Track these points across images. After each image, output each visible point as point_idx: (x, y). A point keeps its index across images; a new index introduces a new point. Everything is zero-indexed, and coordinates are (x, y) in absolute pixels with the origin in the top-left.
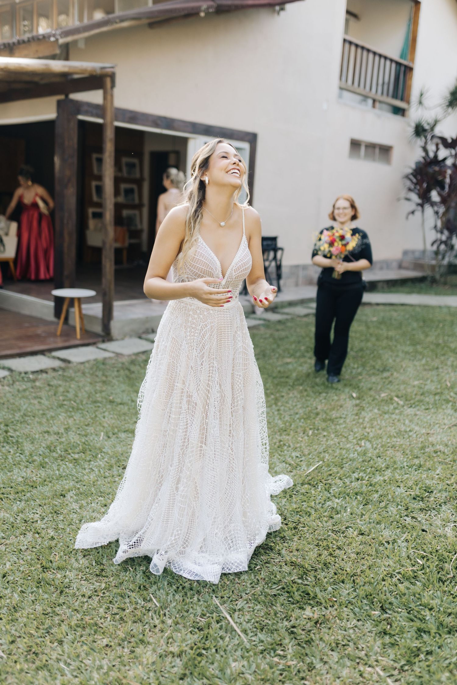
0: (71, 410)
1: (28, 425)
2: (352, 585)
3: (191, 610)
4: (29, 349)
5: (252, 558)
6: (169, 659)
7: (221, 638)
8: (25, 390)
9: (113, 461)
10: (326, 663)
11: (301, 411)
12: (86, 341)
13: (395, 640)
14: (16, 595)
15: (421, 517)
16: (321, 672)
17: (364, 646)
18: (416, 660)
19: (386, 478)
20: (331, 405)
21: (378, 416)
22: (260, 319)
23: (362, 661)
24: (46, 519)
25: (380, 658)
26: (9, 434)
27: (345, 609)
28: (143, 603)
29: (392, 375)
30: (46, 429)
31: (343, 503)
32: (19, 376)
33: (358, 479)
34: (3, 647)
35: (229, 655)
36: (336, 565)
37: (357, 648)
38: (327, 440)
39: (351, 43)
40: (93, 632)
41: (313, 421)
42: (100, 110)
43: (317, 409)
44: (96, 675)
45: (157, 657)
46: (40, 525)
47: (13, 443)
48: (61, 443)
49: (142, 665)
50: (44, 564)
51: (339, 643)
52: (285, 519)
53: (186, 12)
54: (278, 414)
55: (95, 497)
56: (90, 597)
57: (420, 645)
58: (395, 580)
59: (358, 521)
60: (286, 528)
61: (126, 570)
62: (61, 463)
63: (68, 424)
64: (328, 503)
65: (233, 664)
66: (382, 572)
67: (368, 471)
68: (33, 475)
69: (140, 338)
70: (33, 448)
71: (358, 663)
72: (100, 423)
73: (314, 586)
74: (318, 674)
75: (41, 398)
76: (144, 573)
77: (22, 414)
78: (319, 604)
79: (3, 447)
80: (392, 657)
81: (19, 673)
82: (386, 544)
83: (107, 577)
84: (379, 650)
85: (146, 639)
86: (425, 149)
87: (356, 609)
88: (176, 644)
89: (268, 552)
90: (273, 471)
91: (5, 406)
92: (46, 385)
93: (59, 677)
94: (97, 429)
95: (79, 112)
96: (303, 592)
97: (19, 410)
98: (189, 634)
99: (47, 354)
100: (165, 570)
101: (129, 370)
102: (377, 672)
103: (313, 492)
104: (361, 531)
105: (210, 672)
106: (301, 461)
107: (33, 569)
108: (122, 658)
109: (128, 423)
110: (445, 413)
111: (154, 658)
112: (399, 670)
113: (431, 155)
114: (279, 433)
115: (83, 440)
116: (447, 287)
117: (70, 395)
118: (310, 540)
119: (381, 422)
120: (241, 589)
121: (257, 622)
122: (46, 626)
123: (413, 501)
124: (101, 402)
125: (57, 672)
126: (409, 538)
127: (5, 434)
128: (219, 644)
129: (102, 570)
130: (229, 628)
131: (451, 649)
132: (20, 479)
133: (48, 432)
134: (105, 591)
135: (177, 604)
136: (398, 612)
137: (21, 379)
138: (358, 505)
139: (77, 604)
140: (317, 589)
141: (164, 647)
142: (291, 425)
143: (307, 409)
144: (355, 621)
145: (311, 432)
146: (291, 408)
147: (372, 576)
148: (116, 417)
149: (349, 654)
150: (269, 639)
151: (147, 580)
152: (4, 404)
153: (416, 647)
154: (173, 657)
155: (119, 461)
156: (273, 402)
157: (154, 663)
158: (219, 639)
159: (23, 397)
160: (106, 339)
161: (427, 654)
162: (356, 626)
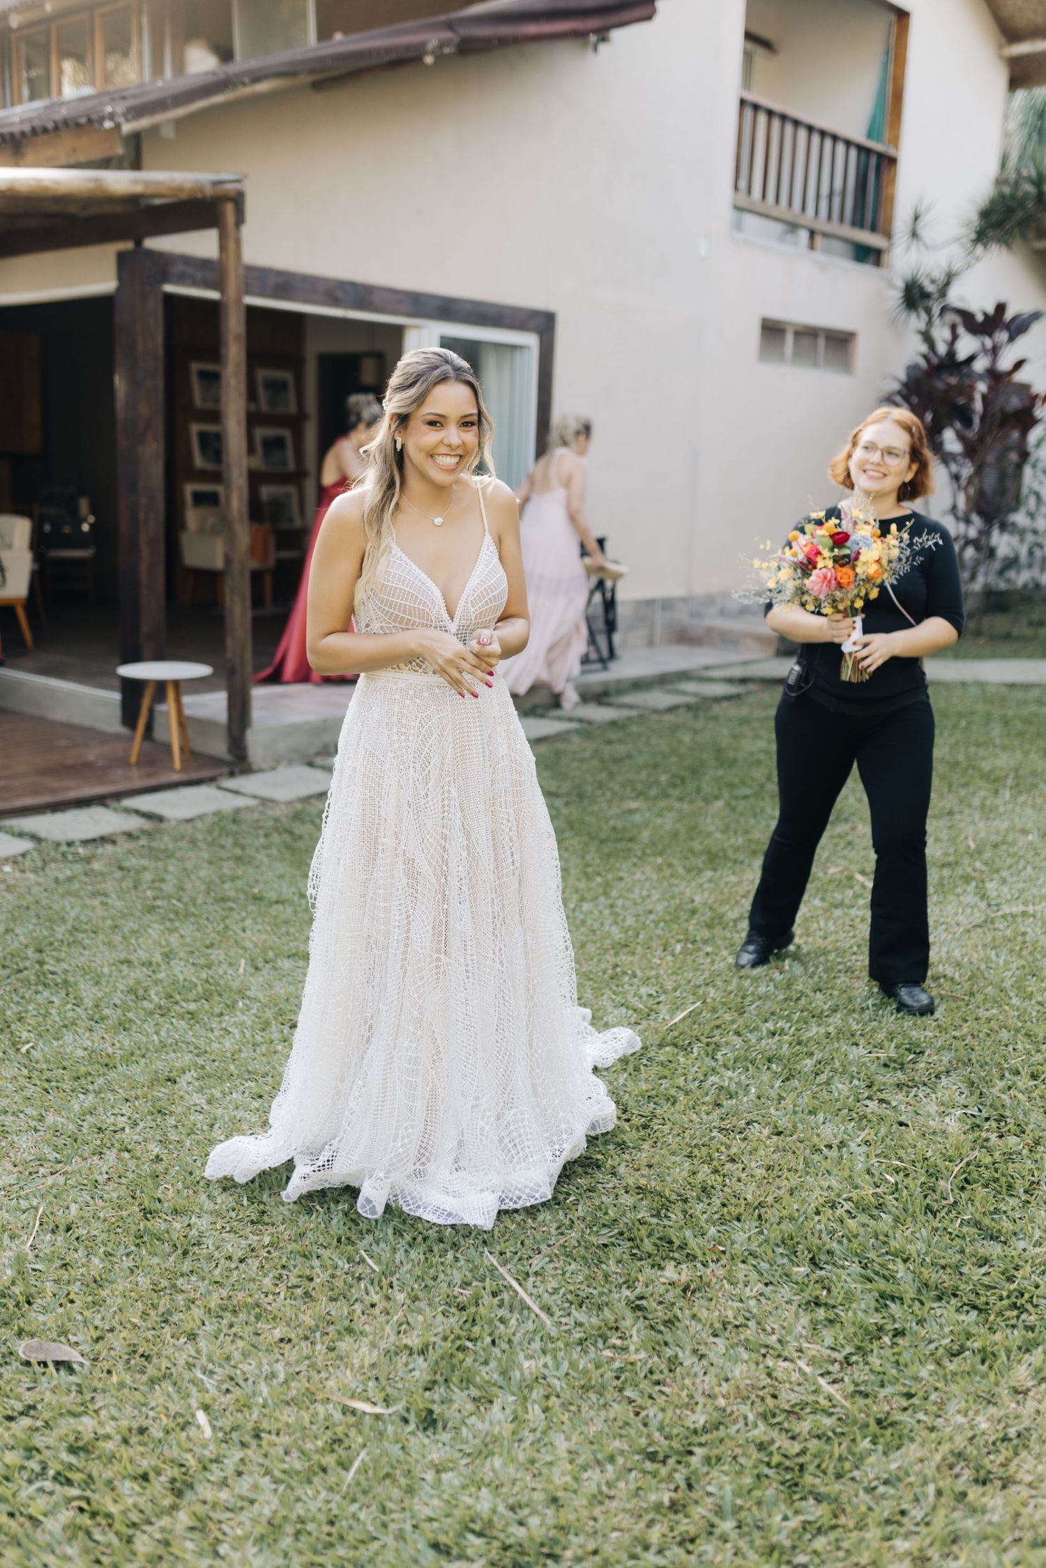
0: (172, 916)
1: (84, 948)
2: (757, 1224)
3: (442, 1276)
4: (72, 795)
5: (558, 1183)
6: (404, 1357)
7: (502, 1320)
8: (70, 879)
9: (269, 1014)
10: (702, 1357)
11: (659, 907)
12: (195, 775)
13: (837, 1314)
14: (96, 1261)
15: (897, 1098)
16: (693, 1370)
17: (775, 1326)
18: (875, 1345)
19: (831, 1029)
20: (722, 893)
21: (821, 912)
22: (570, 719)
23: (771, 1351)
24: (142, 1124)
25: (805, 1345)
26: (46, 967)
27: (742, 1266)
28: (347, 1266)
29: (853, 829)
30: (123, 956)
31: (743, 1077)
32: (56, 850)
33: (774, 1034)
34: (80, 1348)
35: (518, 1349)
36: (726, 1189)
37: (764, 1330)
38: (713, 962)
39: (756, 107)
40: (252, 1319)
41: (685, 925)
42: (211, 272)
43: (693, 901)
44: (264, 1389)
45: (379, 1354)
46: (129, 1135)
47: (57, 985)
48: (156, 982)
49: (352, 1370)
50: (146, 1204)
51: (729, 1323)
52: (625, 1111)
53: (394, 56)
54: (611, 914)
55: (237, 1082)
56: (241, 1261)
57: (881, 1322)
58: (840, 1212)
59: (772, 1111)
60: (626, 1126)
61: (310, 1212)
62: (161, 1020)
63: (169, 944)
64: (713, 1079)
65: (526, 1364)
66: (816, 1198)
67: (796, 1017)
68: (107, 1045)
69: (311, 764)
70: (100, 994)
71: (764, 1356)
72: (236, 942)
73: (681, 1228)
74: (688, 1374)
75: (105, 895)
76: (346, 1214)
77: (69, 927)
78: (691, 1257)
79: (37, 993)
80: (829, 1341)
81: (119, 1390)
82: (825, 1150)
83: (273, 1224)
84: (804, 1332)
85: (357, 1326)
86: (927, 337)
87: (762, 1264)
88: (415, 1333)
89: (590, 1171)
90: (599, 1022)
91: (32, 913)
92: (114, 869)
93: (194, 1391)
94: (232, 954)
95: (166, 279)
96: (660, 1239)
97: (63, 920)
98: (440, 1318)
99: (113, 804)
100: (388, 1208)
101: (291, 833)
102: (800, 1369)
103: (682, 1060)
104: (776, 1127)
105: (482, 1378)
106: (658, 1003)
107: (124, 1213)
108: (313, 1360)
109: (296, 940)
110: (960, 902)
111: (374, 1356)
112: (841, 1364)
113: (942, 349)
114: (612, 952)
115: (204, 976)
116: (981, 641)
117: (168, 888)
118: (674, 1147)
119: (826, 924)
120: (538, 1237)
121: (571, 1292)
122: (161, 1309)
123: (883, 1070)
124: (234, 900)
125: (190, 1386)
126: (871, 1137)
127: (37, 967)
128: (497, 1333)
129: (264, 1212)
130: (516, 1303)
131: (941, 1326)
132: (80, 1053)
133: (128, 962)
134: (272, 1250)
135: (414, 1266)
136: (843, 1267)
137: (59, 857)
138: (770, 1080)
139: (217, 1272)
140: (688, 1233)
141: (393, 1338)
142: (638, 934)
143: (672, 902)
144: (760, 1286)
145: (678, 947)
146: (639, 900)
147: (796, 1207)
148: (269, 928)
149: (747, 1340)
150: (594, 1320)
151: (353, 1227)
152: (28, 908)
153: (876, 1324)
154: (410, 1354)
155: (281, 1013)
156: (601, 890)
157: (373, 1365)
158: (498, 1323)
159: (69, 893)
160: (237, 770)
161: (895, 1336)
162: (761, 1294)
